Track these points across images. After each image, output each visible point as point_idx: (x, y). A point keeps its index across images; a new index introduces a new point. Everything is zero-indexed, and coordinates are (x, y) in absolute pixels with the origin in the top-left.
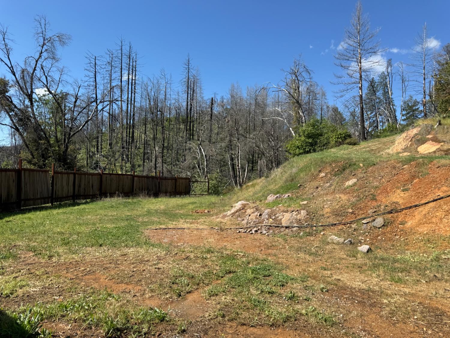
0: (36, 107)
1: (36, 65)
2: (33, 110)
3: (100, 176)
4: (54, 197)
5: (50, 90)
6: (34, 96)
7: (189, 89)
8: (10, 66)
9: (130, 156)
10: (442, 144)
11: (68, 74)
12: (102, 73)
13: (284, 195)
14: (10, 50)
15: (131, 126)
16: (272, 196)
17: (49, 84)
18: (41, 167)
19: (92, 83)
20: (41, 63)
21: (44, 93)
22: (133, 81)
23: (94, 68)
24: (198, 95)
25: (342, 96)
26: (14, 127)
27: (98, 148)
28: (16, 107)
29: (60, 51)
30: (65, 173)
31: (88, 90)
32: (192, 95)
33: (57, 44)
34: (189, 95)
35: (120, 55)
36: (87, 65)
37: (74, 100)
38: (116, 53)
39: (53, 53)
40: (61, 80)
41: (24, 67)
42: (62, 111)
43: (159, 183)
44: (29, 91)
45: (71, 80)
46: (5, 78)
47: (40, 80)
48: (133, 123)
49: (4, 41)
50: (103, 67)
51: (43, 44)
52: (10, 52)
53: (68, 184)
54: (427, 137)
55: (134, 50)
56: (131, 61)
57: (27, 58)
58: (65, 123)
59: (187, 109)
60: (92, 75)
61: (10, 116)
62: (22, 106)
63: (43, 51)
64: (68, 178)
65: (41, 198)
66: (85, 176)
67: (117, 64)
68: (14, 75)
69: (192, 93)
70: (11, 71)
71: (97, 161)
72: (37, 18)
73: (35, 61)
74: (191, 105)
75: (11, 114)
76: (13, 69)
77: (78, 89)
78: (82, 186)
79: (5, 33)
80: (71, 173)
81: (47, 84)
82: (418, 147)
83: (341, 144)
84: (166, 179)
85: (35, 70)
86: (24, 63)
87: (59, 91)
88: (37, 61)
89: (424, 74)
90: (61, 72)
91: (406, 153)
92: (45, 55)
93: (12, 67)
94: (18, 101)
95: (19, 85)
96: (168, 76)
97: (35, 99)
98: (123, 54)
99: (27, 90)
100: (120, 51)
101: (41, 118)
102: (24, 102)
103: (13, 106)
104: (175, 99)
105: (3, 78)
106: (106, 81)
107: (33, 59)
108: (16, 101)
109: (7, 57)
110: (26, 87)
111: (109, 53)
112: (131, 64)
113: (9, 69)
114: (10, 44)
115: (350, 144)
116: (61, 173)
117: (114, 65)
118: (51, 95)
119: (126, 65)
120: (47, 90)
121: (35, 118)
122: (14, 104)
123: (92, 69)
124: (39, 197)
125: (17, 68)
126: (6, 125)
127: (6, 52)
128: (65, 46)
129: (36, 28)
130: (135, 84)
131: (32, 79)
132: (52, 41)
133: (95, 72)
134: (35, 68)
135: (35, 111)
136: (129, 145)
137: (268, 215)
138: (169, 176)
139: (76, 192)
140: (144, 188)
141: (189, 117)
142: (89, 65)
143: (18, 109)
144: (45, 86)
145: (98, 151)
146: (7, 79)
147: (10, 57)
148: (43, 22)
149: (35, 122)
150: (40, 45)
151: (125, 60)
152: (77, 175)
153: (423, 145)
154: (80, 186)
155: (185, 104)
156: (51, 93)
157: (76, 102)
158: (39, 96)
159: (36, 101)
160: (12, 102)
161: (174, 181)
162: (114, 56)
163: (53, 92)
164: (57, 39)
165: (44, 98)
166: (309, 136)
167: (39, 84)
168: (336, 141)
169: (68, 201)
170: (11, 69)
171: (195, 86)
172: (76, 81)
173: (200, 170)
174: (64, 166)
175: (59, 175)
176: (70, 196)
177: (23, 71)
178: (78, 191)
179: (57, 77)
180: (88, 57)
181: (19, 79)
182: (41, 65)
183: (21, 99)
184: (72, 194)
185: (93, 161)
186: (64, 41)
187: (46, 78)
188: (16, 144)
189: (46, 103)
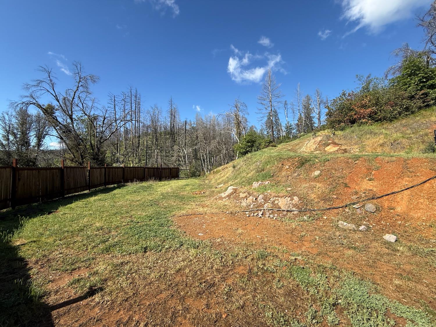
0: (76, 124)
1: (74, 95)
2: (73, 126)
3: (123, 169)
4: (91, 185)
5: (85, 112)
6: (74, 116)
7: (172, 116)
8: (55, 95)
9: (137, 154)
10: (340, 146)
11: (98, 102)
12: (119, 106)
13: (264, 182)
14: (54, 84)
15: (138, 137)
16: (256, 183)
17: (84, 109)
18: (81, 164)
19: (113, 112)
20: (78, 95)
21: (81, 115)
22: (139, 111)
23: (114, 102)
24: (177, 119)
25: (262, 120)
26: (59, 137)
27: (117, 150)
28: (60, 123)
29: (92, 87)
30: (98, 168)
31: (111, 115)
32: (173, 119)
33: (89, 82)
34: (172, 119)
35: (130, 95)
36: (109, 100)
37: (103, 120)
38: (128, 94)
39: (87, 88)
40: (93, 106)
41: (65, 96)
42: (94, 126)
43: (161, 171)
44: (70, 112)
45: (100, 107)
46: (51, 104)
47: (78, 106)
48: (139, 135)
49: (50, 78)
50: (120, 102)
51: (79, 81)
52: (54, 86)
53: (101, 175)
54: (328, 142)
55: (138, 93)
56: (137, 99)
57: (67, 90)
58: (96, 134)
59: (171, 127)
60: (113, 106)
61: (56, 130)
62: (65, 123)
63: (79, 86)
64: (101, 171)
65: (80, 187)
66: (113, 169)
67: (128, 100)
68: (58, 101)
69: (173, 118)
70: (55, 99)
71: (118, 158)
72: (75, 63)
73: (74, 92)
74: (173, 125)
75: (56, 128)
76: (57, 97)
77: (105, 112)
78: (111, 176)
79: (50, 72)
80: (103, 168)
81: (83, 108)
82: (325, 148)
83: (267, 146)
84: (164, 169)
85: (73, 98)
86: (65, 93)
87: (92, 113)
88: (75, 93)
89: (299, 110)
90: (93, 101)
91: (318, 151)
92: (81, 89)
93: (56, 96)
94: (62, 120)
95: (62, 109)
96: (159, 108)
97: (75, 118)
98: (132, 95)
99: (68, 112)
100: (130, 93)
101: (80, 131)
102: (67, 120)
103: (58, 123)
104: (164, 121)
105: (50, 104)
106: (121, 110)
107: (72, 91)
108: (60, 120)
109: (52, 89)
110: (67, 109)
111: (123, 94)
112: (137, 101)
113: (54, 97)
114: (54, 80)
115: (272, 146)
116: (95, 168)
117: (127, 101)
118: (86, 117)
119: (134, 101)
120: (83, 113)
121: (75, 131)
122: (58, 121)
123: (113, 103)
124: (79, 186)
125: (60, 96)
126: (53, 135)
127: (52, 86)
128: (95, 84)
129: (74, 70)
130: (140, 112)
131: (72, 104)
132: (86, 79)
133: (115, 105)
134: (74, 97)
135: (75, 127)
136: (137, 148)
137: (264, 199)
138: (165, 167)
139: (107, 180)
140: (152, 175)
141: (172, 131)
142: (111, 101)
143: (62, 125)
144: (81, 110)
145: (118, 152)
146: (53, 105)
147: (54, 89)
148: (79, 67)
149: (75, 134)
150: (77, 82)
151: (133, 98)
152: (107, 169)
153: (328, 147)
154: (109, 176)
155: (169, 124)
156: (86, 115)
157: (104, 121)
158: (78, 117)
159: (75, 120)
160: (57, 120)
161: (169, 170)
162: (126, 95)
163: (87, 114)
164: (89, 78)
165: (81, 118)
166: (248, 142)
167: (77, 108)
168: (265, 145)
169: (101, 186)
170: (56, 97)
171: (175, 114)
172: (104, 107)
173: (183, 162)
174: (97, 163)
175: (94, 169)
176: (102, 184)
177: (64, 99)
178: (108, 179)
179: (90, 104)
180: (110, 95)
181: (61, 104)
182: (79, 96)
183: (64, 118)
184: (104, 182)
185: (115, 158)
186: (94, 80)
187: (82, 104)
188: (64, 148)
189: (83, 121)
